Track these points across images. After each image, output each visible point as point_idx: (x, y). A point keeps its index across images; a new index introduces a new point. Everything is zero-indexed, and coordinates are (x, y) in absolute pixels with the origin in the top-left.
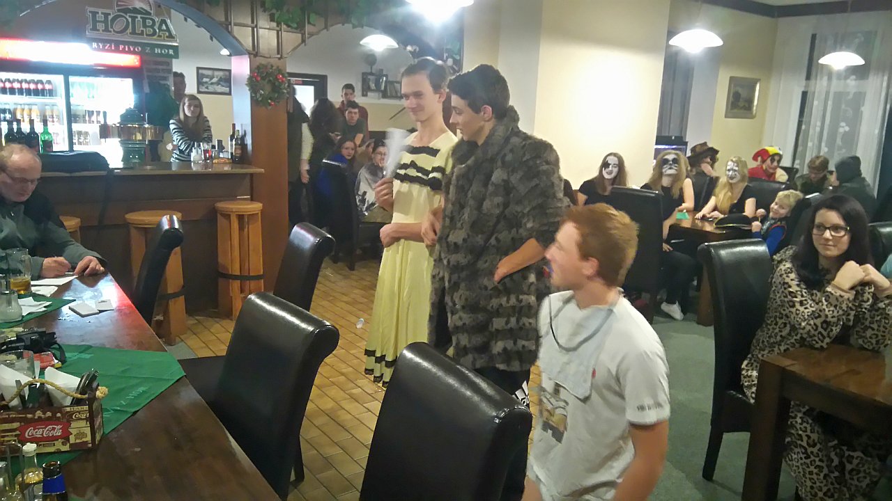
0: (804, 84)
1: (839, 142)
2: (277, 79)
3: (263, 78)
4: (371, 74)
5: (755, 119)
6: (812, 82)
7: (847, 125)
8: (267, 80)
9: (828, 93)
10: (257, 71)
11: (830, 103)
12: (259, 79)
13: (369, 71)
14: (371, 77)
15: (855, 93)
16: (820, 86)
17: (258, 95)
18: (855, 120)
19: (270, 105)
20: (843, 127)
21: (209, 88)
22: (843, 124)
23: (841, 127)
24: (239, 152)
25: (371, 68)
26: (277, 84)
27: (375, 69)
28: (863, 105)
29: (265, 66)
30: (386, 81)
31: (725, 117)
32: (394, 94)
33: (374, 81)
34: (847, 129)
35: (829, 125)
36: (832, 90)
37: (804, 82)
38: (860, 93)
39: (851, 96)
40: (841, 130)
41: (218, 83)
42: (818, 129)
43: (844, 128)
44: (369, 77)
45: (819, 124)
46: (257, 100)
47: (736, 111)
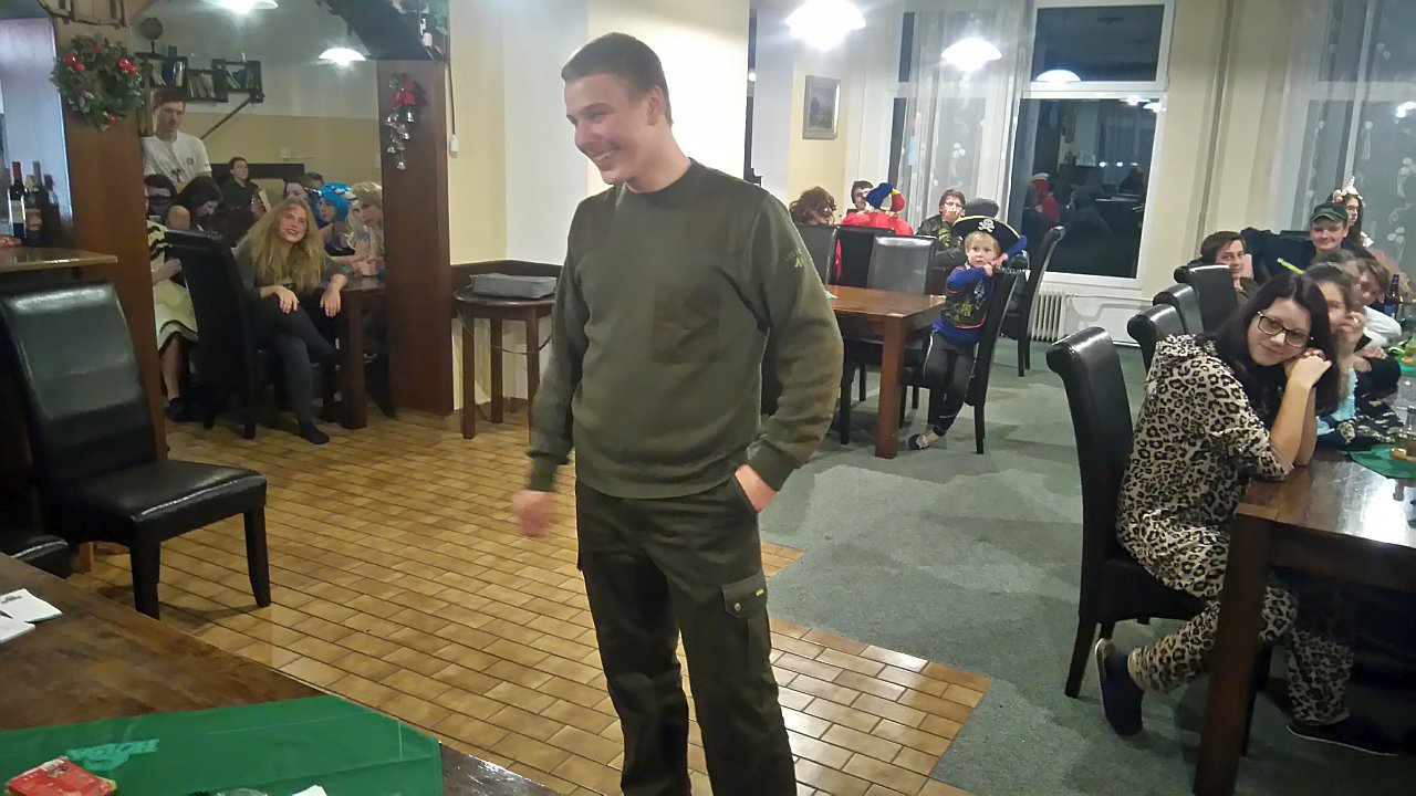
0: (898, 89)
1: (953, 171)
2: (119, 69)
3: (89, 67)
4: (153, 55)
5: (836, 141)
6: (912, 84)
7: (962, 148)
8: (96, 71)
9: (934, 102)
10: (76, 52)
11: (937, 115)
12: (83, 67)
13: (150, 51)
14: (155, 62)
15: (971, 100)
16: (922, 89)
17: (82, 102)
18: (973, 140)
19: (106, 121)
20: (958, 150)
22: (957, 145)
23: (954, 149)
24: (37, 221)
25: (153, 44)
26: (119, 78)
27: (162, 45)
28: (982, 118)
29: (93, 42)
30: (185, 71)
31: (804, 138)
32: (203, 95)
33: (160, 69)
34: (963, 152)
35: (938, 148)
36: (941, 95)
37: (896, 84)
38: (978, 100)
39: (965, 105)
40: (955, 154)
42: (923, 153)
43: (959, 152)
44: (150, 61)
45: (924, 146)
46: (80, 113)
47: (814, 128)
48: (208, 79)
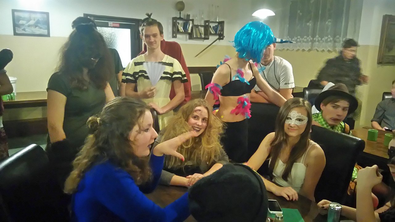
4: (180, 18)
13: (178, 16)
14: (181, 22)
21: (26, 30)
25: (180, 13)
27: (183, 14)
30: (192, 25)
32: (199, 36)
33: (182, 25)
41: (36, 26)
44: (178, 21)
48: (202, 29)
